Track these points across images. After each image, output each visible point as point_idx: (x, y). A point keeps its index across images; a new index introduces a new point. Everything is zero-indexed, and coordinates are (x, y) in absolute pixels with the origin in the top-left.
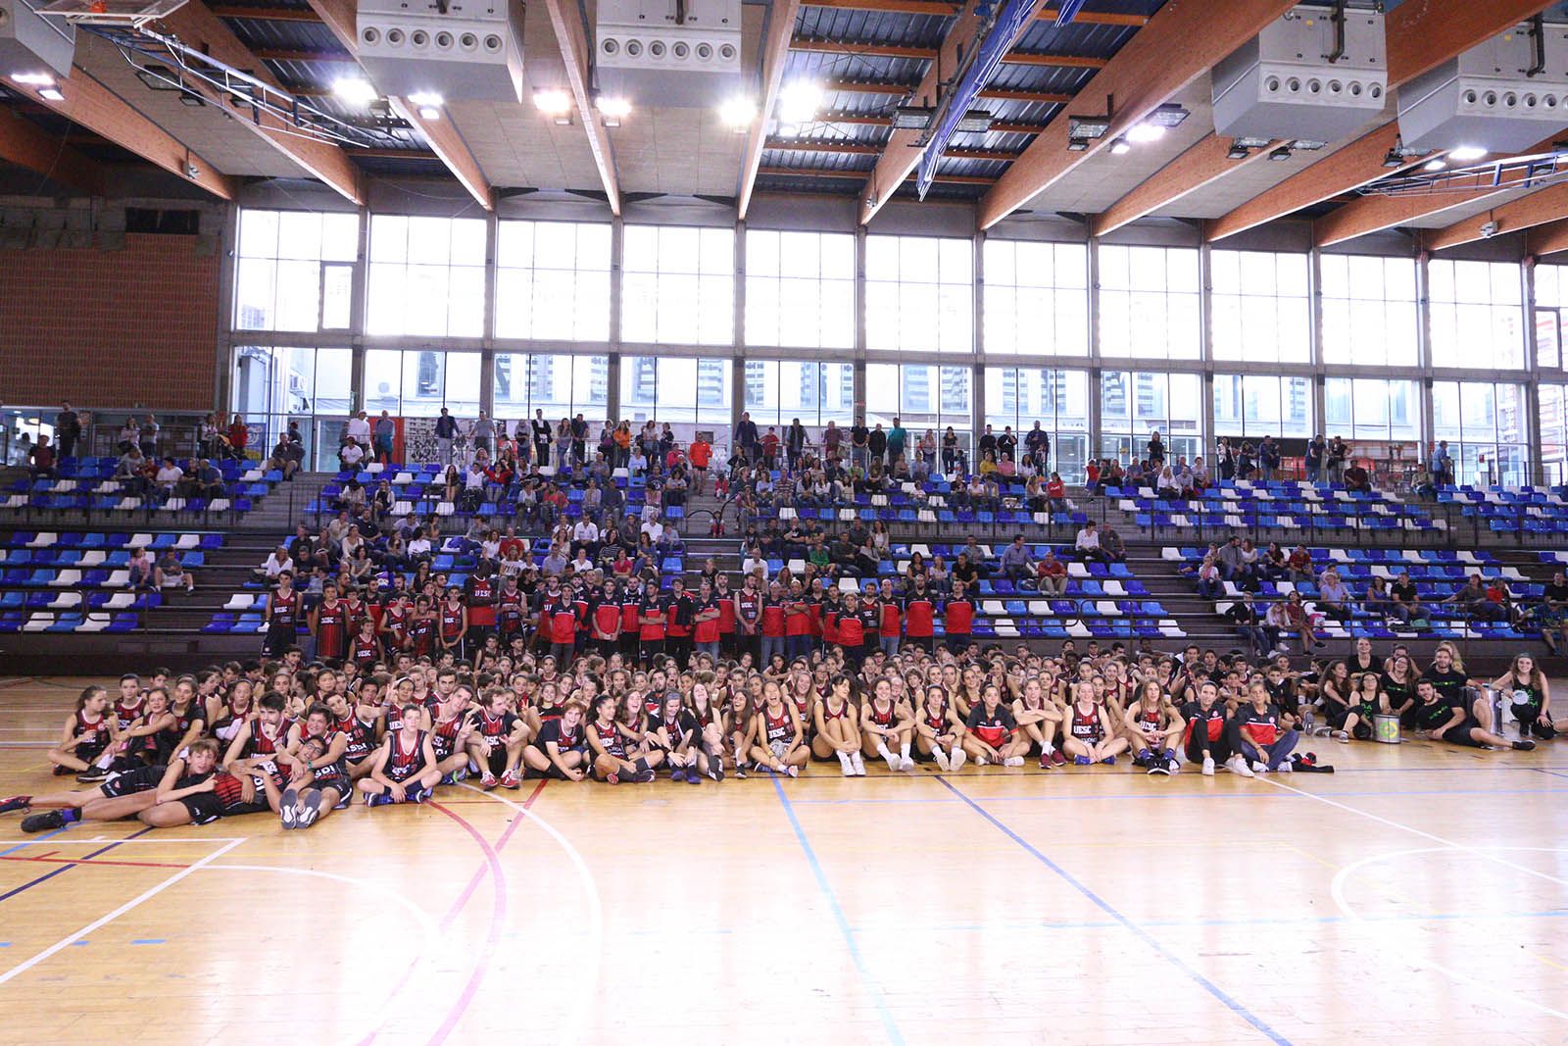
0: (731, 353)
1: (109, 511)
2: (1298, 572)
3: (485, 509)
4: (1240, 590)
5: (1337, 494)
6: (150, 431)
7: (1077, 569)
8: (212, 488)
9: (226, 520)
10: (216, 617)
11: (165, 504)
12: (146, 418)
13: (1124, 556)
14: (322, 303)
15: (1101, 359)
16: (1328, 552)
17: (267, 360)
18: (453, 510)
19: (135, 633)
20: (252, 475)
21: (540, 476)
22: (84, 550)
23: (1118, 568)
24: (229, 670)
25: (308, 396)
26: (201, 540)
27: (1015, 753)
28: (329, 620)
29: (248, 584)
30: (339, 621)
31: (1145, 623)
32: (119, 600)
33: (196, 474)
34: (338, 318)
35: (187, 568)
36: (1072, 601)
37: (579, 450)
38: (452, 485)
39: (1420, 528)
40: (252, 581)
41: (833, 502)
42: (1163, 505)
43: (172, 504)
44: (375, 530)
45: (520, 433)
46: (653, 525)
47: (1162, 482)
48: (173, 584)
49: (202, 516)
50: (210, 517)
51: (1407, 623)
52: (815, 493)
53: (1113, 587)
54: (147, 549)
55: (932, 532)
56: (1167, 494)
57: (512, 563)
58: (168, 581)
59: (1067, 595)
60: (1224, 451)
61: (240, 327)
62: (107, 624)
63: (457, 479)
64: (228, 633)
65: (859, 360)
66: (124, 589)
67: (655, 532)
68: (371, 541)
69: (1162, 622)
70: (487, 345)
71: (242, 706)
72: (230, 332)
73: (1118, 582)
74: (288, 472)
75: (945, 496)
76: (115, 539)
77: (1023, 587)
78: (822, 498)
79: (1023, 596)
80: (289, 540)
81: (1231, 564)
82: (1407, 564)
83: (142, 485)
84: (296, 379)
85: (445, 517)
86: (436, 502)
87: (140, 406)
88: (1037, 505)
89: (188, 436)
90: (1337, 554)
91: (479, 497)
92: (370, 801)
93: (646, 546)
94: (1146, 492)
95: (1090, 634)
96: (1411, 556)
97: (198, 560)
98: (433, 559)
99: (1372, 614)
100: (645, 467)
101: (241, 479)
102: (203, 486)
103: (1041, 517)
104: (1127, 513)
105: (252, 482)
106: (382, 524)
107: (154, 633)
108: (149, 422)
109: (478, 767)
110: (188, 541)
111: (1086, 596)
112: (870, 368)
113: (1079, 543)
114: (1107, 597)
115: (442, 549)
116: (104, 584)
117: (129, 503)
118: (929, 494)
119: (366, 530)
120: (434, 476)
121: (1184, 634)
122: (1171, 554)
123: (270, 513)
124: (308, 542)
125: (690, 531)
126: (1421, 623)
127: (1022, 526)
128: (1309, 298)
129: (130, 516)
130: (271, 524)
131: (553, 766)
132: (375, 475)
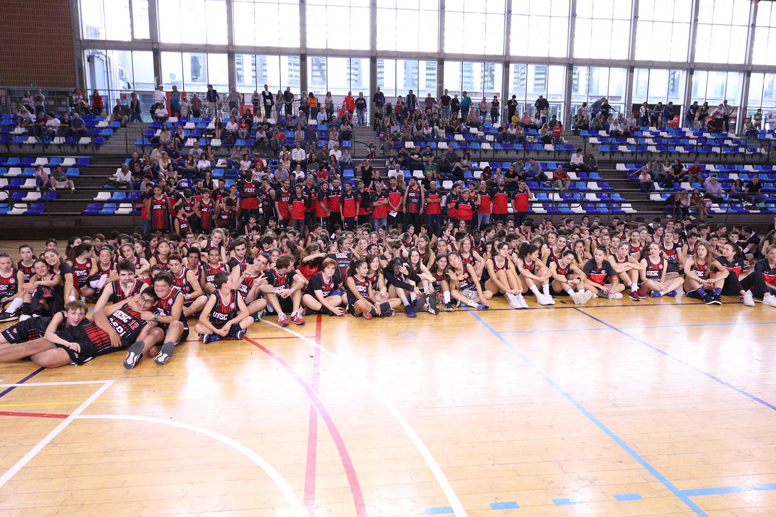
0: (369, 55)
1: (21, 145)
2: (693, 177)
3: (239, 142)
4: (661, 187)
5: (705, 135)
6: (38, 99)
7: (572, 175)
8: (79, 131)
9: (89, 150)
10: (90, 205)
11: (53, 141)
12: (37, 92)
13: (597, 168)
14: (132, 25)
15: (574, 59)
16: (705, 166)
17: (104, 59)
18: (220, 143)
19: (43, 215)
20: (102, 124)
21: (268, 124)
22: (8, 167)
23: (595, 175)
24: (97, 239)
25: (130, 82)
26: (76, 162)
27: (615, 290)
28: (159, 207)
29: (106, 186)
30: (164, 207)
31: (614, 205)
32: (32, 196)
33: (69, 122)
34: (142, 33)
35: (69, 178)
36: (571, 194)
37: (289, 110)
38: (218, 129)
39: (751, 153)
40: (109, 184)
41: (433, 138)
42: (614, 141)
43: (57, 140)
44: (177, 155)
45: (255, 100)
46: (336, 151)
47: (612, 128)
48: (63, 187)
49: (75, 148)
50: (80, 148)
51: (754, 205)
52: (424, 134)
53: (593, 186)
54: (45, 166)
55: (489, 155)
56: (615, 134)
57: (258, 173)
58: (59, 185)
59: (570, 190)
60: (644, 111)
61: (85, 38)
62: (26, 210)
63: (220, 125)
64: (97, 214)
65: (440, 59)
66: (33, 190)
67: (338, 155)
68: (175, 161)
69: (623, 205)
70: (231, 49)
71: (106, 265)
72: (80, 41)
73: (596, 183)
74: (123, 122)
75: (495, 135)
76: (26, 161)
77: (544, 186)
78: (428, 136)
79: (545, 191)
80: (128, 160)
81: (657, 173)
82: (748, 172)
83: (38, 130)
84: (122, 71)
85: (216, 148)
86: (210, 139)
87: (34, 85)
88: (546, 140)
89: (64, 103)
90: (710, 167)
91: (235, 135)
92: (205, 340)
93: (333, 163)
94: (603, 133)
95: (585, 212)
96: (749, 168)
97: (76, 173)
98: (212, 171)
99: (734, 200)
100: (326, 119)
101: (96, 126)
102: (74, 130)
103: (549, 147)
104: (593, 144)
105: (103, 128)
106: (180, 152)
107: (54, 215)
108: (38, 93)
109: (273, 308)
110: (69, 161)
111: (578, 191)
112: (447, 64)
113: (572, 161)
114: (590, 191)
115: (217, 166)
116: (21, 186)
117: (32, 140)
118: (486, 134)
119: (172, 154)
120: (207, 124)
121: (636, 211)
122: (621, 167)
123: (115, 145)
124: (138, 161)
125: (356, 155)
126: (762, 205)
127: (538, 152)
128: (691, 23)
129: (34, 148)
130: (115, 152)
131: (323, 307)
132: (173, 124)
